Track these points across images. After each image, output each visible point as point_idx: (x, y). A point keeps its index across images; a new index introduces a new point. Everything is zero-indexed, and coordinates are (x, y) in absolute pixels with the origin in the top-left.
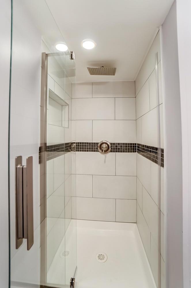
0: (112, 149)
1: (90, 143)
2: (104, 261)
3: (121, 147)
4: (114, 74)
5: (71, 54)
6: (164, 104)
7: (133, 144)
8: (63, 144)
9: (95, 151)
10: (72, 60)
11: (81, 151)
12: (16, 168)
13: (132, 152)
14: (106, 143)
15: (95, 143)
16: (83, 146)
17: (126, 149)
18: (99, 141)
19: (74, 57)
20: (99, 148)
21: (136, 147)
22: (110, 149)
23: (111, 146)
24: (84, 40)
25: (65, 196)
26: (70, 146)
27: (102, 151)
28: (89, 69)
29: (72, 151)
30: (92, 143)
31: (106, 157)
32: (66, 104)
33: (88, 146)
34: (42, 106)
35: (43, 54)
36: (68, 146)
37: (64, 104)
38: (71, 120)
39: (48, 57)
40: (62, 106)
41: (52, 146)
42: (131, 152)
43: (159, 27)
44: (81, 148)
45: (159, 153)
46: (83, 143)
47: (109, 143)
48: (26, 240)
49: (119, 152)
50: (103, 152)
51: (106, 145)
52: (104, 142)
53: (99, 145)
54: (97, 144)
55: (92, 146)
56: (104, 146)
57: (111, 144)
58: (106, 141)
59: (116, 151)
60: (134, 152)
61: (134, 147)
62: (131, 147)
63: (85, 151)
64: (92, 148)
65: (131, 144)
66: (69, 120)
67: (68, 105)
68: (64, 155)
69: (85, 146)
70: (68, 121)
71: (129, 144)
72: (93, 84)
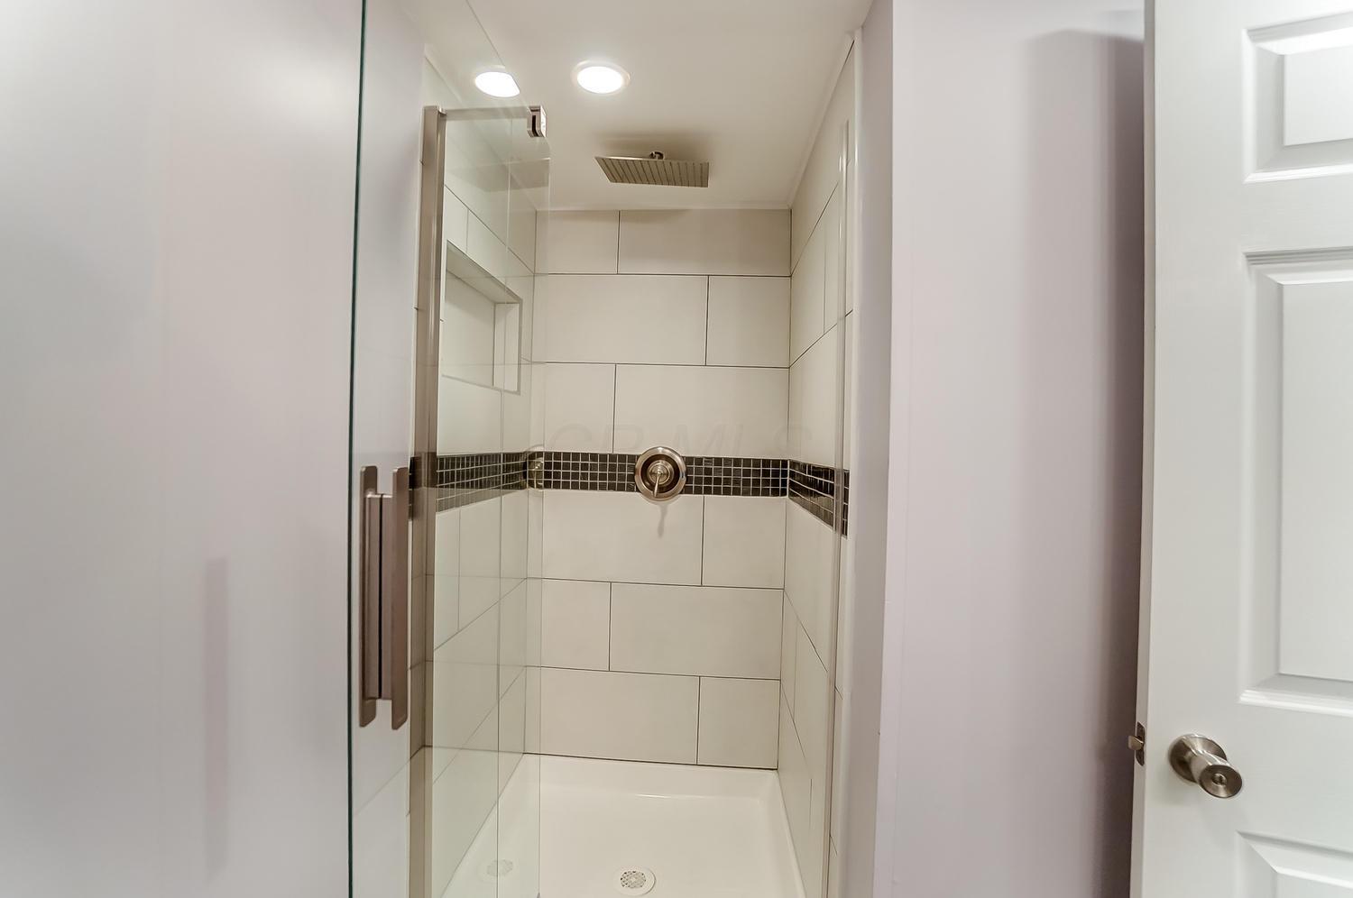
0: (689, 480)
1: (603, 457)
2: (640, 891)
3: (727, 472)
4: (703, 182)
5: (534, 118)
6: (855, 314)
7: (776, 463)
8: (495, 457)
9: (621, 488)
10: (537, 138)
11: (566, 486)
12: (364, 500)
13: (768, 495)
14: (669, 459)
15: (622, 457)
16: (575, 466)
17: (746, 483)
18: (641, 449)
19: (543, 128)
20: (638, 478)
21: (784, 473)
22: (682, 481)
23: (688, 471)
24: (581, 64)
25: (498, 665)
26: (524, 466)
27: (651, 487)
28: (605, 164)
29: (531, 484)
30: (613, 457)
31: (664, 513)
32: (512, 300)
33: (594, 467)
34: (421, 310)
35: (428, 111)
36: (516, 467)
37: (503, 296)
38: (532, 363)
39: (448, 123)
40: (495, 304)
41: (453, 458)
42: (765, 493)
43: (852, 33)
44: (566, 476)
45: (838, 488)
46: (576, 456)
47: (679, 460)
48: (389, 703)
49: (717, 492)
50: (653, 490)
51: (669, 466)
52: (660, 452)
53: (639, 464)
54: (633, 458)
55: (613, 468)
56: (659, 467)
57: (688, 460)
58: (668, 451)
59: (708, 491)
60: (775, 493)
61: (776, 474)
62: (766, 473)
63: (584, 487)
64: (612, 477)
65: (766, 463)
66: (523, 361)
67: (519, 301)
68: (499, 498)
69: (585, 467)
70: (519, 364)
71: (757, 462)
72: (620, 216)
